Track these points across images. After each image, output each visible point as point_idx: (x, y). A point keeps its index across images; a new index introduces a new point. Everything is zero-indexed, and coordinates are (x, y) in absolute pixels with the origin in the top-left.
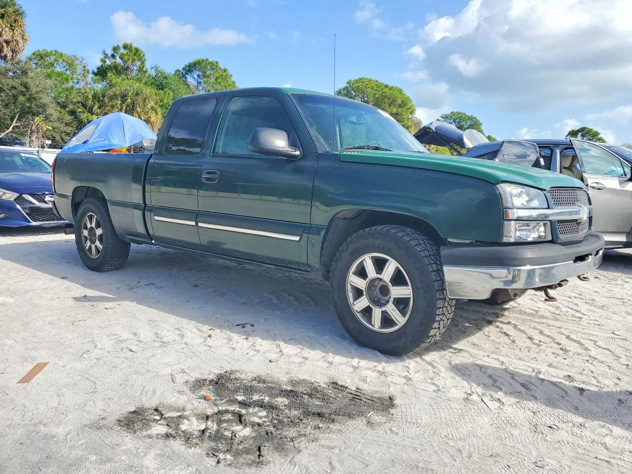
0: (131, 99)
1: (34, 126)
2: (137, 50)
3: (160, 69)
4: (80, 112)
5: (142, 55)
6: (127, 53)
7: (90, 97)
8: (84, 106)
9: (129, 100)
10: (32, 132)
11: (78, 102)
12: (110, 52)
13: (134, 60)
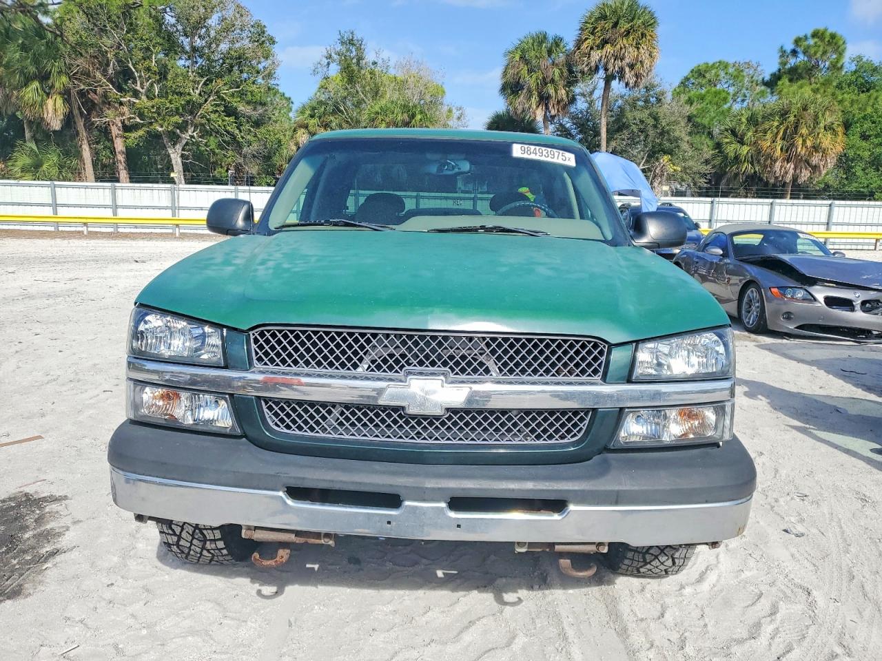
0: (795, 116)
1: (658, 169)
2: (833, 36)
3: (864, 60)
4: (727, 143)
5: (841, 42)
6: (816, 43)
7: (744, 120)
8: (734, 132)
9: (792, 119)
10: (655, 176)
11: (727, 130)
12: (789, 47)
13: (825, 53)
